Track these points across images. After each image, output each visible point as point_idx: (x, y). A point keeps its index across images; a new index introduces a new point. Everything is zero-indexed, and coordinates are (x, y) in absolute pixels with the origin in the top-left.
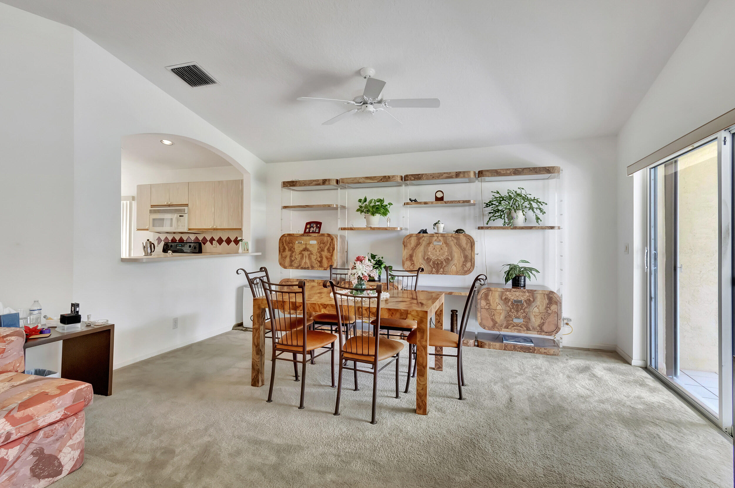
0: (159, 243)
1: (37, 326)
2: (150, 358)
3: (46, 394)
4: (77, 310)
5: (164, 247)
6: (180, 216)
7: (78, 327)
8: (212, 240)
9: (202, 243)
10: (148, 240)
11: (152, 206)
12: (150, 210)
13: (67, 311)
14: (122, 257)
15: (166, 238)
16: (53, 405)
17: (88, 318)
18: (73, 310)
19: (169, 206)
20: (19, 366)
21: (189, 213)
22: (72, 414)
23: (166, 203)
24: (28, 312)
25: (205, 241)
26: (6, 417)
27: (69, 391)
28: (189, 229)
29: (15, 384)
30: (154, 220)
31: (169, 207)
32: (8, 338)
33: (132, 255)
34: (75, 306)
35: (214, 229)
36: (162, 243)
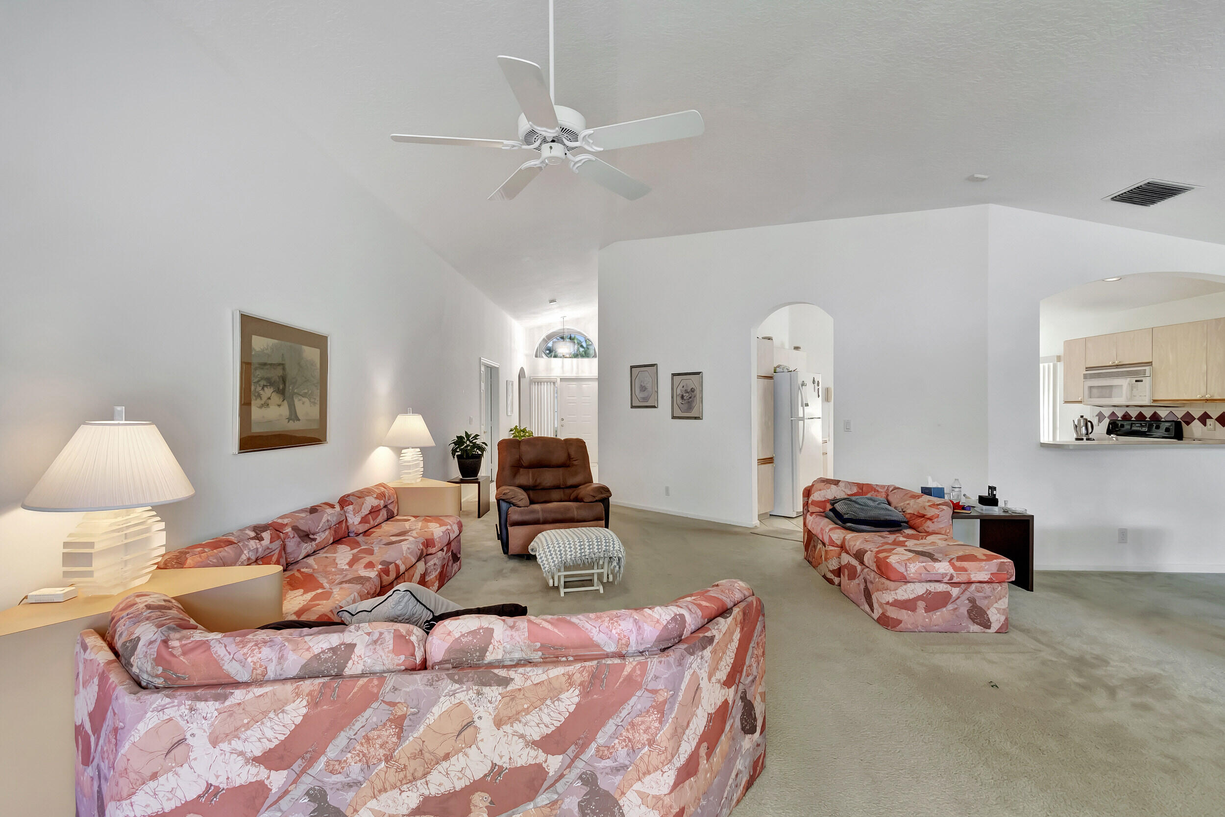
0: (1100, 421)
1: (959, 502)
2: (1082, 571)
3: (976, 557)
4: (995, 493)
5: (1109, 426)
6: (1137, 381)
7: (995, 511)
8: (1205, 418)
9: (1183, 423)
10: (1082, 417)
11: (1088, 369)
12: (1085, 375)
13: (985, 493)
14: (1042, 441)
15: (1113, 413)
16: (981, 566)
17: (1005, 504)
18: (990, 493)
19: (1117, 366)
20: (949, 532)
21: (1153, 375)
22: (997, 581)
23: (1110, 363)
24: (951, 488)
25: (1189, 419)
26: (949, 562)
27: (993, 560)
28: (1154, 401)
29: (950, 544)
30: (1091, 388)
31: (1117, 368)
32: (941, 507)
33: (1058, 439)
34: (992, 489)
35: (1207, 400)
36: (1106, 422)
